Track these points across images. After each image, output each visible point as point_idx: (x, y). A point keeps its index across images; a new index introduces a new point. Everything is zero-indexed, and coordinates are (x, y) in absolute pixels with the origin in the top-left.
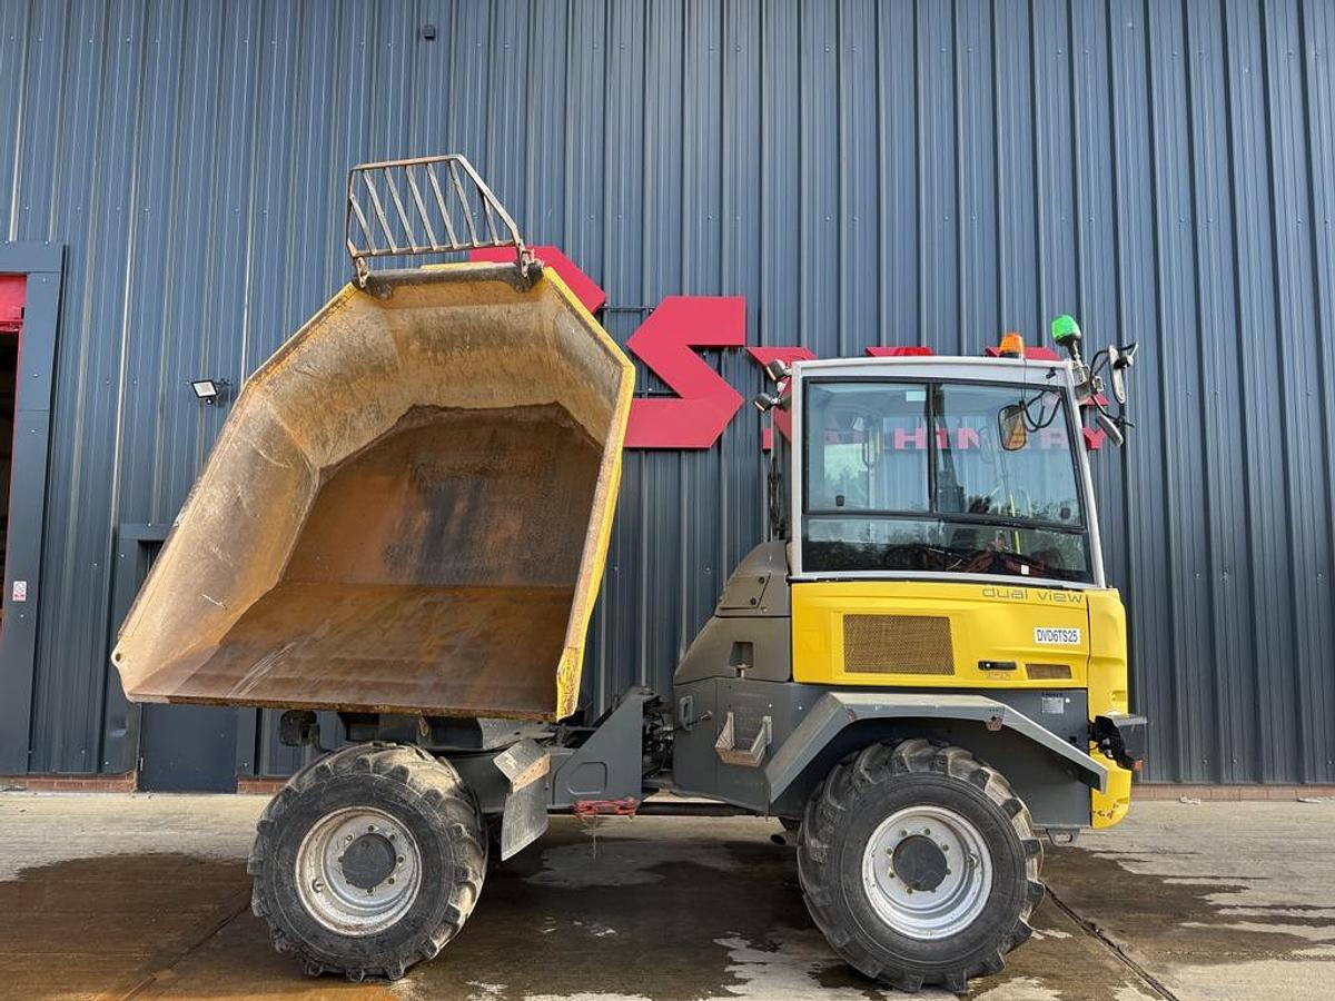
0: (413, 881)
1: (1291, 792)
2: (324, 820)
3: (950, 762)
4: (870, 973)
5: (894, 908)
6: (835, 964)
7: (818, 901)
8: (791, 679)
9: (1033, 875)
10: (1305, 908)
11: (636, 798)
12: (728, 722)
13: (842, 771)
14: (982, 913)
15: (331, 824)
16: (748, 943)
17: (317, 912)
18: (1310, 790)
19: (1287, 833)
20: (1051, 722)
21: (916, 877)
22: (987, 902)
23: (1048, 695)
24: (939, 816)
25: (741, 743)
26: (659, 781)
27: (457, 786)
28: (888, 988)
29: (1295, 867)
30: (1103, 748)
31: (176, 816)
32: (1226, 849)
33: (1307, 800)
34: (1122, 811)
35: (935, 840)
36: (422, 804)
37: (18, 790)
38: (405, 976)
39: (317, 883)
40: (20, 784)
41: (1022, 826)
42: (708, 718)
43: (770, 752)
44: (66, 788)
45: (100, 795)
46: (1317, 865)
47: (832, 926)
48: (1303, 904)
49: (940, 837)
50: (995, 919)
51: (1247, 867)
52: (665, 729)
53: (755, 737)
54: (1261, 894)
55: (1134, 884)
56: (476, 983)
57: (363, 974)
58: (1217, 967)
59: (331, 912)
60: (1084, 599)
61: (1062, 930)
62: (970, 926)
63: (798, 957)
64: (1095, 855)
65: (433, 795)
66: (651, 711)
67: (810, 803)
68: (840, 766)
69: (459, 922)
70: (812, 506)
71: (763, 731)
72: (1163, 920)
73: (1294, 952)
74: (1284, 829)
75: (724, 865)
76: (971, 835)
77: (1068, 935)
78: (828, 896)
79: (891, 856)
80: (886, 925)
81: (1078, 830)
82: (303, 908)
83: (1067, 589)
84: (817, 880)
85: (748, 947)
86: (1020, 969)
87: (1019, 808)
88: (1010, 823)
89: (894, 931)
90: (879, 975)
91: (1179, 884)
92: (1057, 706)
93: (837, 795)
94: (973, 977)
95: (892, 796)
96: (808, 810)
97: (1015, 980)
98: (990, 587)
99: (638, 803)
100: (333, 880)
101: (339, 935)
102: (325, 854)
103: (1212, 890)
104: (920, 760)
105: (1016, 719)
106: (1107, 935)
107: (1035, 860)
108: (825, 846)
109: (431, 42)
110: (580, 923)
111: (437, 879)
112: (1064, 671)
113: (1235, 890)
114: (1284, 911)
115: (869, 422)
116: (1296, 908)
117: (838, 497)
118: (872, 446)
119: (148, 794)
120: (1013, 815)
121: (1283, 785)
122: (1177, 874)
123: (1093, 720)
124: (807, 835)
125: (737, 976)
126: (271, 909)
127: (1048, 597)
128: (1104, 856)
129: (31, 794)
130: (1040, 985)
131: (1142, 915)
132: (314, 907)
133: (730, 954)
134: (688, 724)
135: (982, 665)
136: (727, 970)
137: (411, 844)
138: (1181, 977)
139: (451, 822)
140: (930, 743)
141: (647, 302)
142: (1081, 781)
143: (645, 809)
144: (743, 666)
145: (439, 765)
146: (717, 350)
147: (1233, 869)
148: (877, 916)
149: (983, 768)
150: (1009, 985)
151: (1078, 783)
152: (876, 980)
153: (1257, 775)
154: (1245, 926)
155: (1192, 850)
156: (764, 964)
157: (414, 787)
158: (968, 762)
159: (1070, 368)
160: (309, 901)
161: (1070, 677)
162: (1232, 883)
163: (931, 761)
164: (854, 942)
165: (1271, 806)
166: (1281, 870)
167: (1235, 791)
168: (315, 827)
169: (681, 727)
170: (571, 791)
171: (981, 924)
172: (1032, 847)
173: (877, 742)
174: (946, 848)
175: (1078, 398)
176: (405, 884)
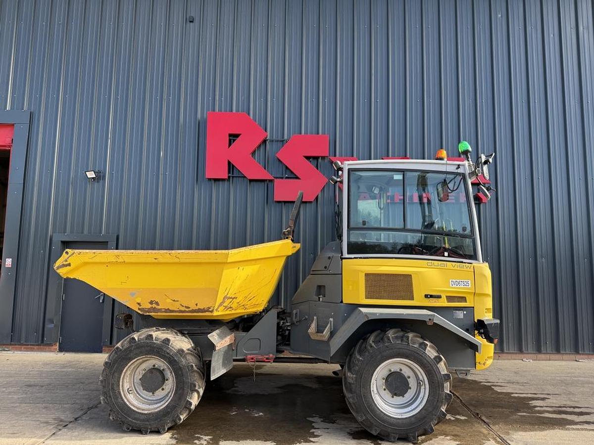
0: (172, 389)
1: (573, 357)
2: (133, 361)
3: (410, 338)
4: (374, 433)
5: (385, 404)
6: (360, 429)
7: (351, 400)
8: (342, 302)
9: (447, 390)
10: (574, 407)
11: (273, 355)
12: (314, 321)
13: (362, 343)
14: (424, 407)
15: (136, 363)
16: (322, 419)
17: (129, 402)
18: (581, 356)
19: (569, 375)
20: (457, 322)
21: (395, 390)
22: (427, 402)
23: (456, 310)
24: (406, 363)
25: (319, 330)
26: (285, 347)
27: (192, 347)
28: (382, 440)
29: (572, 389)
30: (480, 334)
31: (74, 363)
32: (541, 381)
33: (580, 360)
34: (490, 362)
35: (404, 374)
36: (176, 355)
37: (6, 351)
38: (167, 431)
39: (130, 389)
40: (7, 348)
41: (442, 367)
42: (306, 319)
43: (332, 334)
44: (27, 350)
45: (42, 353)
46: (582, 389)
47: (357, 412)
48: (573, 405)
49: (406, 372)
50: (430, 409)
51: (550, 389)
52: (287, 324)
53: (326, 327)
54: (554, 401)
55: (498, 396)
56: (199, 435)
57: (149, 431)
58: (532, 433)
59: (135, 403)
60: (472, 267)
61: (463, 416)
62: (419, 412)
63: (343, 426)
64: (482, 383)
65: (181, 351)
66: (281, 316)
67: (348, 357)
68: (362, 340)
69: (192, 408)
70: (352, 225)
71: (329, 325)
72: (509, 412)
73: (567, 427)
74: (569, 373)
75: (315, 386)
76: (420, 372)
77: (466, 418)
78: (356, 398)
79: (384, 381)
80: (382, 412)
81: (469, 370)
82: (123, 400)
83: (465, 263)
84: (351, 391)
85: (322, 421)
86: (443, 432)
87: (441, 360)
88: (437, 366)
89: (385, 414)
90: (378, 434)
91: (518, 397)
92: (460, 315)
93: (360, 353)
94: (421, 435)
95: (385, 354)
96: (347, 360)
97: (439, 437)
98: (430, 261)
99: (274, 357)
100: (137, 388)
101: (139, 413)
102: (134, 376)
103: (533, 399)
104: (396, 338)
105: (439, 319)
106: (484, 418)
107: (448, 383)
108: (355, 376)
109: (192, 24)
110: (248, 410)
111: (182, 389)
112: (463, 299)
113: (543, 399)
114: (565, 408)
115: (381, 189)
116: (570, 407)
117: (363, 221)
118: (382, 200)
119: (63, 353)
120: (438, 363)
121: (569, 354)
122: (518, 392)
123: (476, 321)
124: (347, 371)
125: (315, 434)
126: (109, 400)
127: (456, 266)
128: (485, 384)
129: (12, 352)
130: (451, 440)
131: (500, 410)
132: (128, 400)
133: (313, 424)
134: (297, 322)
135: (426, 296)
136: (311, 431)
137: (171, 373)
138: (515, 437)
139: (189, 363)
140: (402, 330)
141: (286, 138)
142: (471, 348)
143: (277, 360)
144: (321, 296)
145: (184, 338)
146: (316, 158)
147: (544, 390)
148: (378, 408)
149: (425, 342)
150: (437, 439)
151: (470, 349)
152: (377, 436)
153: (558, 349)
154: (547, 415)
155: (525, 382)
156: (328, 429)
157: (173, 347)
158: (418, 339)
159: (467, 165)
160: (126, 397)
161: (466, 302)
162: (542, 396)
163: (402, 338)
164: (367, 419)
165: (564, 363)
166: (565, 391)
167: (548, 356)
168: (129, 365)
169: (294, 324)
170: (245, 351)
171: (423, 411)
172: (447, 377)
173: (379, 329)
174: (409, 377)
175: (470, 178)
176: (169, 391)
